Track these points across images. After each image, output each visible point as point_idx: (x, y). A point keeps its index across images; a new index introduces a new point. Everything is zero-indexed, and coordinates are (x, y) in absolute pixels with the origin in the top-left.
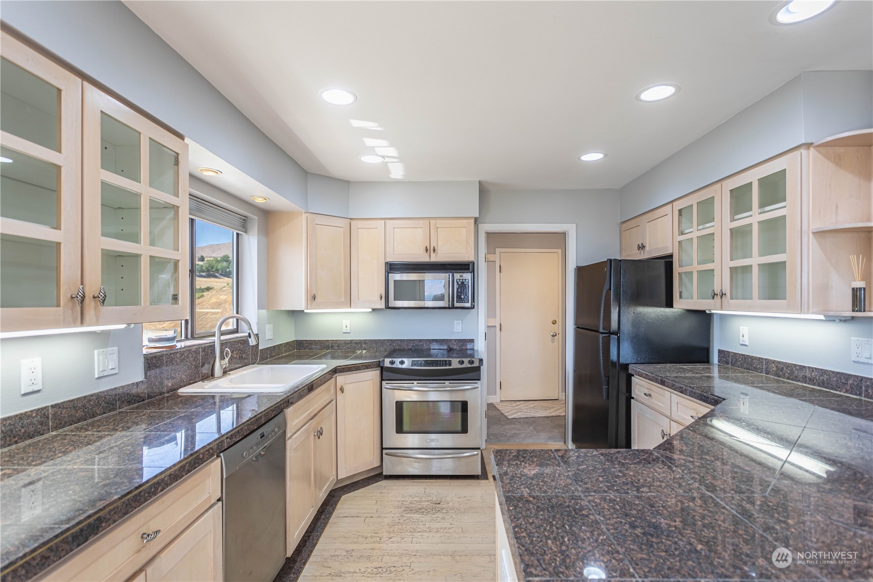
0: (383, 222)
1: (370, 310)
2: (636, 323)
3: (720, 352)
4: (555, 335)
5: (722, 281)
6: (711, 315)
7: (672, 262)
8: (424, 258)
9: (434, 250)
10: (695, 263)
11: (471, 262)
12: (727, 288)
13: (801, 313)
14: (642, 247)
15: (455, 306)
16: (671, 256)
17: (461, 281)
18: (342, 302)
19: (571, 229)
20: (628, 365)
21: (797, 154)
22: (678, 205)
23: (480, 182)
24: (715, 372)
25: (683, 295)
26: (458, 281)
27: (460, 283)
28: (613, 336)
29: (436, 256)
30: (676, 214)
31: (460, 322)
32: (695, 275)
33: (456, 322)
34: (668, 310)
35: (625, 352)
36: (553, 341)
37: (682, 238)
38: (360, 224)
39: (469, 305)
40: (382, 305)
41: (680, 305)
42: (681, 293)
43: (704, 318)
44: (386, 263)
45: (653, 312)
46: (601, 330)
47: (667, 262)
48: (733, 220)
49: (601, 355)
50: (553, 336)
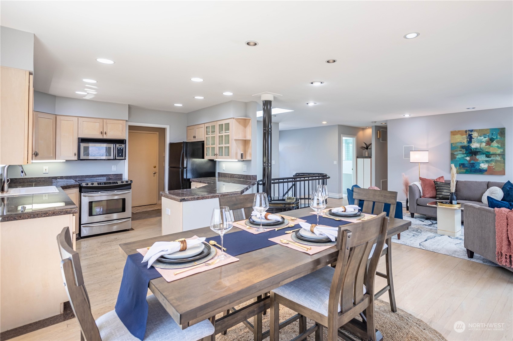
0: (77, 118)
1: (65, 161)
2: (193, 164)
3: (218, 173)
4: (155, 173)
5: (217, 151)
6: (216, 161)
7: (204, 143)
8: (100, 137)
9: (106, 133)
10: (210, 145)
11: (125, 140)
12: (218, 153)
13: (232, 159)
14: (195, 137)
15: (116, 158)
16: (204, 141)
17: (120, 147)
18: (52, 157)
19: (168, 128)
20: (190, 179)
21: (231, 120)
22: (207, 125)
23: (129, 105)
24: (217, 179)
25: (207, 155)
26: (118, 147)
27: (119, 149)
28: (184, 169)
29: (106, 136)
30: (205, 128)
31: (116, 166)
32: (210, 148)
33: (113, 166)
34: (203, 160)
35: (189, 175)
36: (154, 176)
37: (207, 136)
38: (62, 118)
39: (123, 158)
40: (76, 158)
41: (207, 158)
42: (207, 154)
43: (213, 162)
44: (79, 138)
45: (198, 161)
46: (181, 167)
47: (202, 143)
48: (220, 133)
49: (181, 176)
50: (154, 173)
